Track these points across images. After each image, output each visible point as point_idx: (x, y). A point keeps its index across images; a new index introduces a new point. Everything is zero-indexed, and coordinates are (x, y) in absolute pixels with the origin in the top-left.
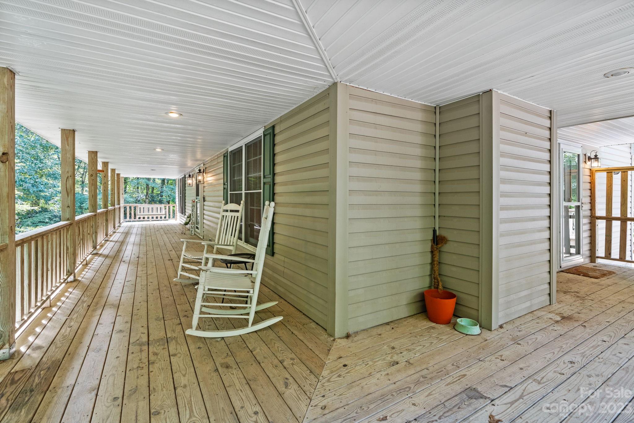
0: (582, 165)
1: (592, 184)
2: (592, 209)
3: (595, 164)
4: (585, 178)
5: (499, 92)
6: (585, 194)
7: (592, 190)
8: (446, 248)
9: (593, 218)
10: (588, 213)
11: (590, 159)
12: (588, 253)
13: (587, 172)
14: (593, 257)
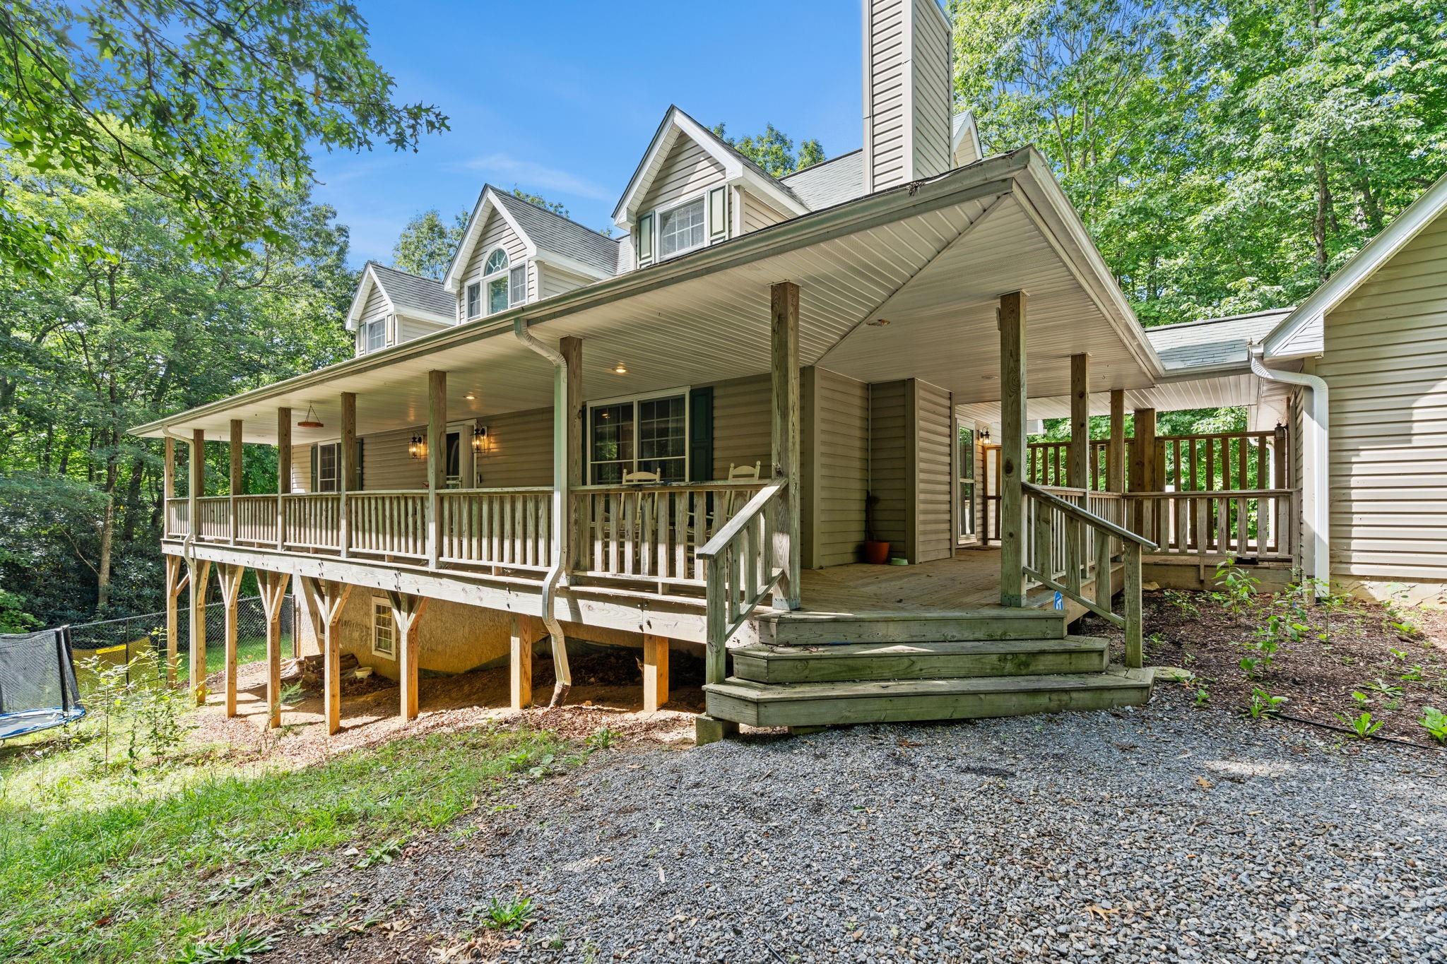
0: (975, 442)
1: (984, 461)
2: (985, 488)
3: (987, 441)
4: (978, 456)
5: (920, 380)
6: (978, 472)
7: (984, 468)
8: (879, 506)
9: (986, 498)
10: (981, 492)
11: (982, 435)
12: (980, 535)
13: (980, 450)
14: (985, 539)
